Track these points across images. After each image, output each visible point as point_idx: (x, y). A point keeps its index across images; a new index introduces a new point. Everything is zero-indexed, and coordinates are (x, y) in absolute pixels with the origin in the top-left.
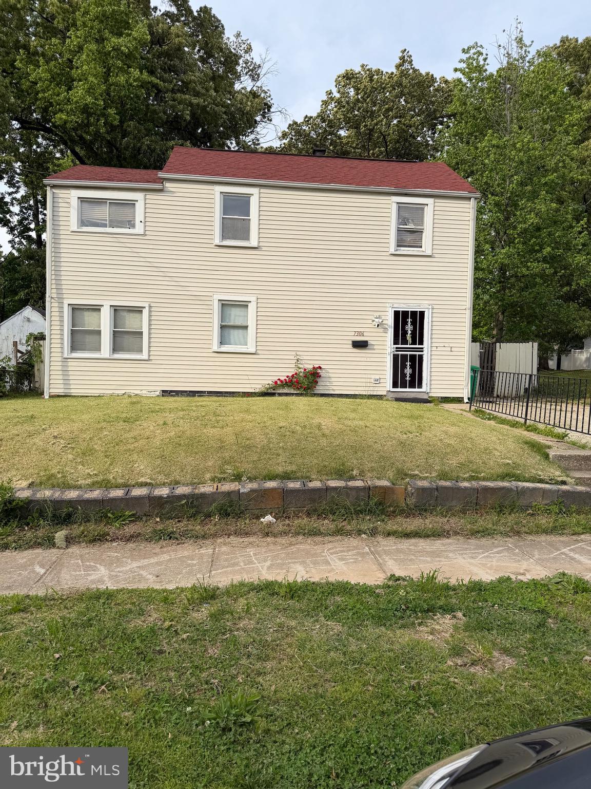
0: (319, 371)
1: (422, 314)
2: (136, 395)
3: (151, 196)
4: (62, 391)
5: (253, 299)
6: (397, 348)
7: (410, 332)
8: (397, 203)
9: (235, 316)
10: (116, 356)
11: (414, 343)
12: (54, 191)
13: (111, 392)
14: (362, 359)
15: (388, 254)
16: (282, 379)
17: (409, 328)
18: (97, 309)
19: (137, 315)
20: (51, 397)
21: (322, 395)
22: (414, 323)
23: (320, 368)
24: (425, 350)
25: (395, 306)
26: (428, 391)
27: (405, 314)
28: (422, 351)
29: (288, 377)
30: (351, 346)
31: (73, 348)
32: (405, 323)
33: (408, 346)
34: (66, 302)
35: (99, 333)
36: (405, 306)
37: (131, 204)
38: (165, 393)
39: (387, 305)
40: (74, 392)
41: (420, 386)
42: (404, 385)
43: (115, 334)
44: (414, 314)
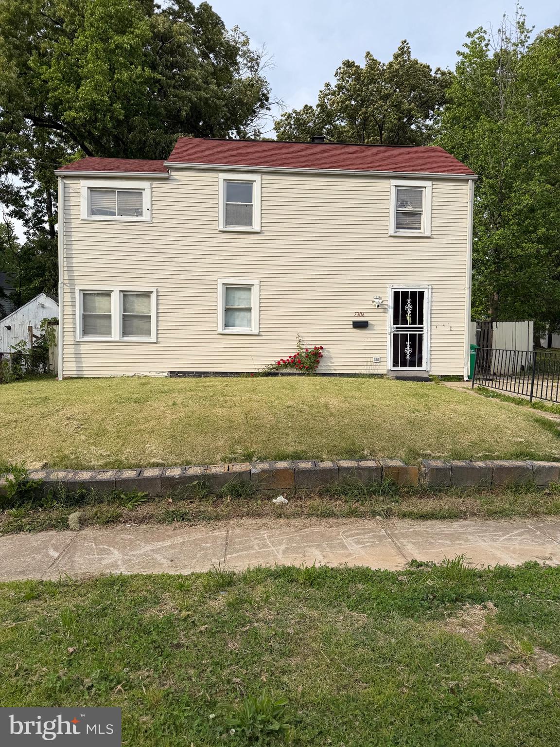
0: (321, 351)
1: (422, 294)
2: (146, 376)
3: (157, 184)
4: (75, 373)
5: (256, 282)
6: (397, 328)
7: (409, 312)
8: (396, 186)
9: (239, 299)
10: (126, 339)
11: (414, 322)
12: (65, 181)
13: (121, 373)
14: (363, 339)
15: (387, 236)
16: (285, 359)
17: (409, 308)
18: (107, 294)
19: (145, 300)
20: (64, 379)
21: (324, 375)
22: (413, 303)
23: (321, 348)
24: (425, 330)
25: (395, 286)
26: (428, 370)
27: (405, 294)
28: (422, 331)
29: (290, 357)
30: (351, 327)
31: (85, 332)
32: (405, 303)
33: (408, 326)
34: (78, 288)
35: (109, 317)
36: (404, 287)
37: (139, 193)
38: (173, 374)
39: (387, 286)
40: (86, 374)
41: (420, 365)
42: (404, 364)
43: (125, 318)
44: (413, 294)
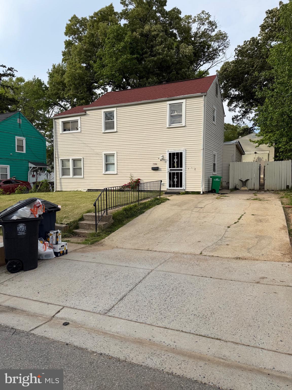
0: (140, 181)
1: (181, 153)
2: (80, 191)
3: (82, 117)
4: (60, 189)
5: (115, 153)
6: (170, 170)
7: (176, 162)
8: (170, 104)
9: (111, 159)
10: (75, 177)
11: (178, 167)
12: (55, 120)
13: (73, 190)
14: (157, 175)
15: (166, 128)
16: (126, 184)
17: (176, 160)
18: (68, 160)
19: (80, 162)
20: (56, 191)
22: (177, 158)
23: (139, 179)
24: (183, 170)
25: (169, 151)
26: (185, 189)
27: (174, 154)
28: (182, 171)
29: (128, 183)
30: (151, 170)
31: (63, 175)
32: (174, 158)
33: (175, 169)
34: (60, 159)
35: (69, 169)
36: (173, 151)
37: (76, 122)
38: (89, 190)
39: (166, 151)
40: (64, 190)
41: (181, 186)
42: (174, 186)
43: (74, 169)
44: (177, 153)
